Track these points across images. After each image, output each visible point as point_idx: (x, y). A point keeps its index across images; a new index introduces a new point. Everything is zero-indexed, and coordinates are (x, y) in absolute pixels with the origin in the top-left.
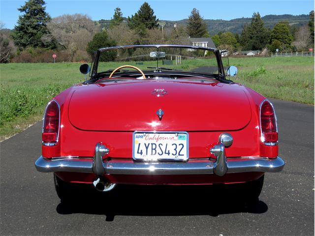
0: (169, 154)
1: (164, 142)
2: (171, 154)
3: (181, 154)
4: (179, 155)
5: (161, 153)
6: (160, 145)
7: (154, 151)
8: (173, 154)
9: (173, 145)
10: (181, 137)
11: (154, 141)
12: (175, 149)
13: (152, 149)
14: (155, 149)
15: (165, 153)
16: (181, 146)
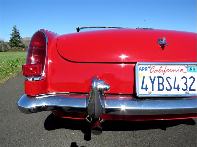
0: (178, 89)
1: (172, 75)
2: (180, 90)
3: (192, 88)
4: (190, 90)
5: (169, 88)
6: (168, 79)
7: (161, 86)
8: (183, 89)
9: (182, 78)
10: (191, 69)
11: (161, 74)
12: (185, 84)
13: (159, 84)
14: (162, 84)
15: (175, 88)
16: (192, 79)
